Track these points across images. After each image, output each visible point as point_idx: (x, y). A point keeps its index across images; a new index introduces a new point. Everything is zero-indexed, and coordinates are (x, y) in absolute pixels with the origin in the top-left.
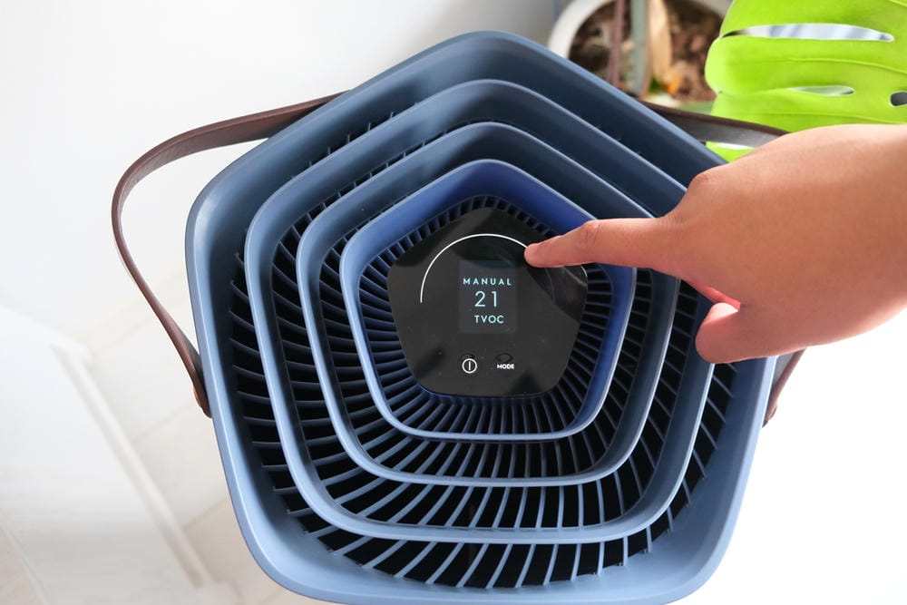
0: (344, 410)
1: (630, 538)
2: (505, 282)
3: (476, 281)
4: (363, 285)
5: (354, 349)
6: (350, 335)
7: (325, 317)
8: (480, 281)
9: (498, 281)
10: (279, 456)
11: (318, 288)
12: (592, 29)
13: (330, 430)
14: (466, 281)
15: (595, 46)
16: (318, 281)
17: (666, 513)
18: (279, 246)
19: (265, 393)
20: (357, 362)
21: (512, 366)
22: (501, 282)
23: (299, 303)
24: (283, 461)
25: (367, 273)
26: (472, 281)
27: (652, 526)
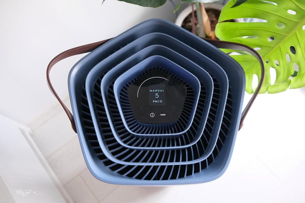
0: (116, 130)
1: (201, 162)
2: (162, 91)
3: (154, 91)
4: (121, 94)
5: (119, 112)
6: (117, 108)
7: (109, 103)
8: (155, 91)
9: (160, 90)
10: (98, 144)
11: (107, 95)
12: (188, 20)
13: (112, 136)
14: (151, 91)
15: (189, 25)
16: (107, 93)
17: (211, 154)
18: (95, 83)
19: (93, 126)
20: (120, 116)
21: (165, 115)
22: (161, 91)
23: (102, 100)
24: (99, 145)
25: (122, 90)
26: (152, 91)
27: (207, 158)
